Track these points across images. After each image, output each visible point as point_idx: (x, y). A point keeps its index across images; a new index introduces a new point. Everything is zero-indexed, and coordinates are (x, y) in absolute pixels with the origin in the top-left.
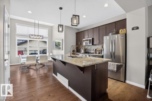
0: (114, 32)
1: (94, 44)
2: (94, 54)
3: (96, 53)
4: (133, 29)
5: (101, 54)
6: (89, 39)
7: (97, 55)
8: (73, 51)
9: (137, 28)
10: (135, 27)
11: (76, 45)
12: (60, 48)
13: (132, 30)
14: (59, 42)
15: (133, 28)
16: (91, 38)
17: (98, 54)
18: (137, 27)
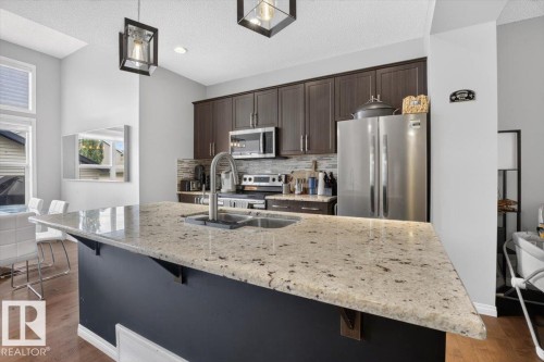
0: (374, 107)
1: (283, 153)
2: (284, 197)
3: (292, 192)
4: (455, 98)
5: (315, 193)
6: (260, 130)
7: (297, 198)
8: (184, 185)
9: (470, 95)
10: (461, 92)
11: (196, 156)
12: (105, 172)
13: (452, 101)
14: (93, 143)
15: (454, 94)
16: (272, 129)
17: (302, 194)
18: (470, 92)
